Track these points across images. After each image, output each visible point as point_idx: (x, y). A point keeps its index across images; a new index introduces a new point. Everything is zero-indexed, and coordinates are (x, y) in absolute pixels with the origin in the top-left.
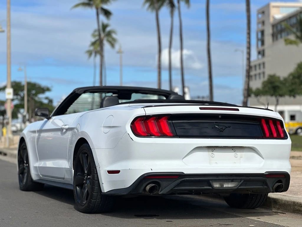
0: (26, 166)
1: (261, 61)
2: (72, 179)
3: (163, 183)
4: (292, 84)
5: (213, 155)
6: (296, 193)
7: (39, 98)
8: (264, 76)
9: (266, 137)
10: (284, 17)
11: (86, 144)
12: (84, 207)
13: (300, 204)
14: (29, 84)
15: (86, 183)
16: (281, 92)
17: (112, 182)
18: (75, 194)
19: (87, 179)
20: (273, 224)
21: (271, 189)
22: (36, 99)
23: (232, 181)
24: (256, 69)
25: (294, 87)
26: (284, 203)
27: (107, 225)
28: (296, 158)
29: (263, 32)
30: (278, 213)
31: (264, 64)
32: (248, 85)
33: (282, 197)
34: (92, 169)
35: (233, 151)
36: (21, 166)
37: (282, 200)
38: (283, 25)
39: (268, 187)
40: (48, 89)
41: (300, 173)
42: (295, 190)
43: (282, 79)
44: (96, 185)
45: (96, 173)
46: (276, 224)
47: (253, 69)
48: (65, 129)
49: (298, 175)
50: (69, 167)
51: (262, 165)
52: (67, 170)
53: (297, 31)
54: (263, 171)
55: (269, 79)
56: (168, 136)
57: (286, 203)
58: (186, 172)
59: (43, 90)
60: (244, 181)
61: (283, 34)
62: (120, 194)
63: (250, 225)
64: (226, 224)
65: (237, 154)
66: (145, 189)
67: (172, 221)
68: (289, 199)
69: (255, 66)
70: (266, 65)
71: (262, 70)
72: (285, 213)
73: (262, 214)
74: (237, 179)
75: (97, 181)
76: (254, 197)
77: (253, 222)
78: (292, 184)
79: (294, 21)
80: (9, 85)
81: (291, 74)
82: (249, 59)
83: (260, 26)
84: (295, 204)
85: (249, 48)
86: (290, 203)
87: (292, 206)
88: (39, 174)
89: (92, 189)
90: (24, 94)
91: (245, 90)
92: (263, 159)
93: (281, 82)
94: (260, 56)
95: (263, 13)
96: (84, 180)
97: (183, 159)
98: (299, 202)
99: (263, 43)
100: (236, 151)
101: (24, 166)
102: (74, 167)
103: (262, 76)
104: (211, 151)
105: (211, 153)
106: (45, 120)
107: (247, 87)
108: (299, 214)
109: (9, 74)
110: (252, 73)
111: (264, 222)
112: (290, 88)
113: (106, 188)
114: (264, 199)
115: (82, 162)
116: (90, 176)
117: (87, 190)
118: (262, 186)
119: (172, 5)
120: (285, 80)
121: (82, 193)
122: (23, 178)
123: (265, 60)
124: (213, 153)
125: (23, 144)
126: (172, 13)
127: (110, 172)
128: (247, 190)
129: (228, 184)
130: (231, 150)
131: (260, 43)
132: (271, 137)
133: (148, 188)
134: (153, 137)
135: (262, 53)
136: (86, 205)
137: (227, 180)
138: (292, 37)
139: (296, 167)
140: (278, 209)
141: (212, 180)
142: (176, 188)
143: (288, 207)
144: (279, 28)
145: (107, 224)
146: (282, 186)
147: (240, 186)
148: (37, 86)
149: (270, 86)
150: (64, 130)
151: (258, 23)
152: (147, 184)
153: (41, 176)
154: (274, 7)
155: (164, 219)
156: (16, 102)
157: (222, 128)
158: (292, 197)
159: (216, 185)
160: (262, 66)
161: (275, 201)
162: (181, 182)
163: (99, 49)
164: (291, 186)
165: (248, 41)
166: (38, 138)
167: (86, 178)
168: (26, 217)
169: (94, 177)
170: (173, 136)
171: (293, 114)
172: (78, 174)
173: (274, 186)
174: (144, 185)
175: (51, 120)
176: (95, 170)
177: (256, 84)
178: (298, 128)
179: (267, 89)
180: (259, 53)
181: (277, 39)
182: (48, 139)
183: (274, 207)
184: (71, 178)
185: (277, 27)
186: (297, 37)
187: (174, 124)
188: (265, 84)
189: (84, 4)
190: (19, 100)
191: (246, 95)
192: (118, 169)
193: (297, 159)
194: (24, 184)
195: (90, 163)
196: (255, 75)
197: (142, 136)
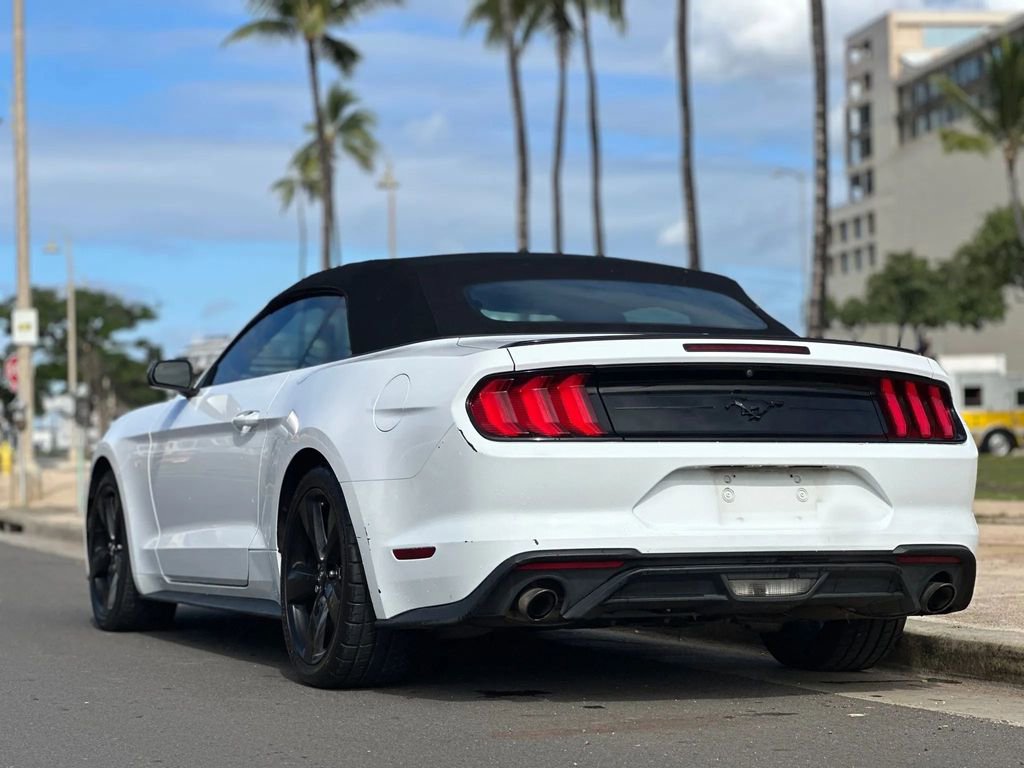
0: (117, 552)
1: (861, 210)
2: (274, 583)
3: (575, 585)
4: (970, 282)
5: (731, 495)
6: (994, 620)
7: (114, 344)
8: (872, 261)
9: (897, 436)
10: (936, 60)
11: (321, 469)
12: (316, 670)
13: (1010, 652)
14: (81, 295)
15: (323, 593)
16: (930, 312)
17: (408, 586)
18: (287, 630)
19: (326, 580)
20: (923, 710)
21: (915, 600)
22: (107, 346)
23: (793, 575)
24: (844, 237)
25: (974, 293)
26: (956, 650)
27: (397, 718)
28: (990, 520)
29: (866, 112)
30: (935, 680)
31: (871, 217)
32: (823, 286)
33: (949, 631)
34: (343, 546)
35: (792, 480)
36: (99, 551)
37: (949, 642)
38: (937, 85)
39: (907, 594)
40: (147, 314)
41: (1003, 562)
42: (989, 611)
43: (933, 266)
44: (357, 598)
45: (355, 560)
46: (932, 709)
47: (836, 234)
48: (248, 425)
49: (996, 568)
50: (263, 547)
51: (885, 523)
52: (257, 554)
53: (982, 105)
54: (889, 545)
55: (890, 269)
56: (586, 436)
57: (963, 650)
58: (645, 548)
59: (130, 316)
60: (828, 577)
61: (935, 117)
62: (434, 622)
63: (852, 715)
64: (774, 712)
65: (804, 490)
66: (514, 606)
67: (600, 707)
68: (972, 636)
69: (843, 226)
70: (880, 222)
71: (864, 240)
72: (959, 680)
73: (888, 685)
74: (805, 568)
75: (361, 586)
76: (859, 635)
77: (861, 705)
78: (980, 594)
79: (971, 71)
80: (24, 298)
81: (965, 251)
82: (823, 200)
83: (856, 90)
84: (991, 651)
85: (823, 163)
86: (976, 648)
87: (983, 658)
88: (162, 573)
89: (346, 611)
90: (65, 332)
91: (813, 303)
92: (888, 507)
93: (932, 280)
94: (858, 193)
95: (867, 45)
96: (317, 583)
97: (636, 505)
98: (1006, 644)
99: (867, 148)
100: (803, 481)
101: (109, 550)
102: (282, 546)
103: (865, 257)
104: (723, 481)
105: (722, 487)
106: (180, 397)
107: (817, 296)
108: (1006, 681)
109: (23, 263)
110: (835, 249)
111: (895, 706)
112: (962, 299)
113: (390, 603)
114: (891, 639)
115: (307, 529)
116: (334, 570)
117: (324, 615)
118: (887, 591)
119: (563, 26)
120: (945, 268)
121: (311, 625)
122: (107, 588)
123: (876, 203)
124: (731, 487)
125: (105, 480)
126: (563, 49)
127: (401, 554)
128: (838, 604)
129: (779, 586)
130: (786, 478)
131: (856, 148)
132: (914, 436)
133: (525, 600)
134: (538, 439)
135: (864, 180)
136: (326, 661)
137: (776, 571)
138: (966, 127)
139: (990, 545)
140: (938, 670)
141: (727, 572)
142: (616, 600)
143: (971, 663)
144: (921, 93)
145: (397, 715)
146: (951, 590)
147: (817, 591)
148: (109, 304)
149: (894, 290)
150: (245, 429)
151: (849, 81)
152: (521, 588)
153: (167, 580)
154: (903, 25)
155: (576, 699)
156: (41, 358)
157: (757, 409)
158: (980, 630)
159: (742, 590)
160: (865, 226)
161: (928, 645)
162: (632, 580)
163: (315, 174)
164: (977, 600)
165: (818, 142)
166: (157, 459)
167: (324, 578)
168: (136, 701)
169: (348, 573)
170: (603, 436)
171: (973, 383)
172: (294, 566)
173: (923, 593)
174: (513, 593)
175: (198, 399)
176: (354, 551)
177: (848, 287)
178: (991, 429)
179: (883, 300)
180: (855, 181)
181: (914, 133)
182: (176, 461)
183: (925, 665)
184: (270, 580)
185: (913, 95)
186: (985, 126)
187: (604, 397)
188: (877, 286)
189: (265, 27)
190: (48, 351)
191: (816, 321)
192: (430, 544)
193: (994, 523)
194: (110, 607)
195: (335, 528)
196: (844, 256)
197: (503, 436)
